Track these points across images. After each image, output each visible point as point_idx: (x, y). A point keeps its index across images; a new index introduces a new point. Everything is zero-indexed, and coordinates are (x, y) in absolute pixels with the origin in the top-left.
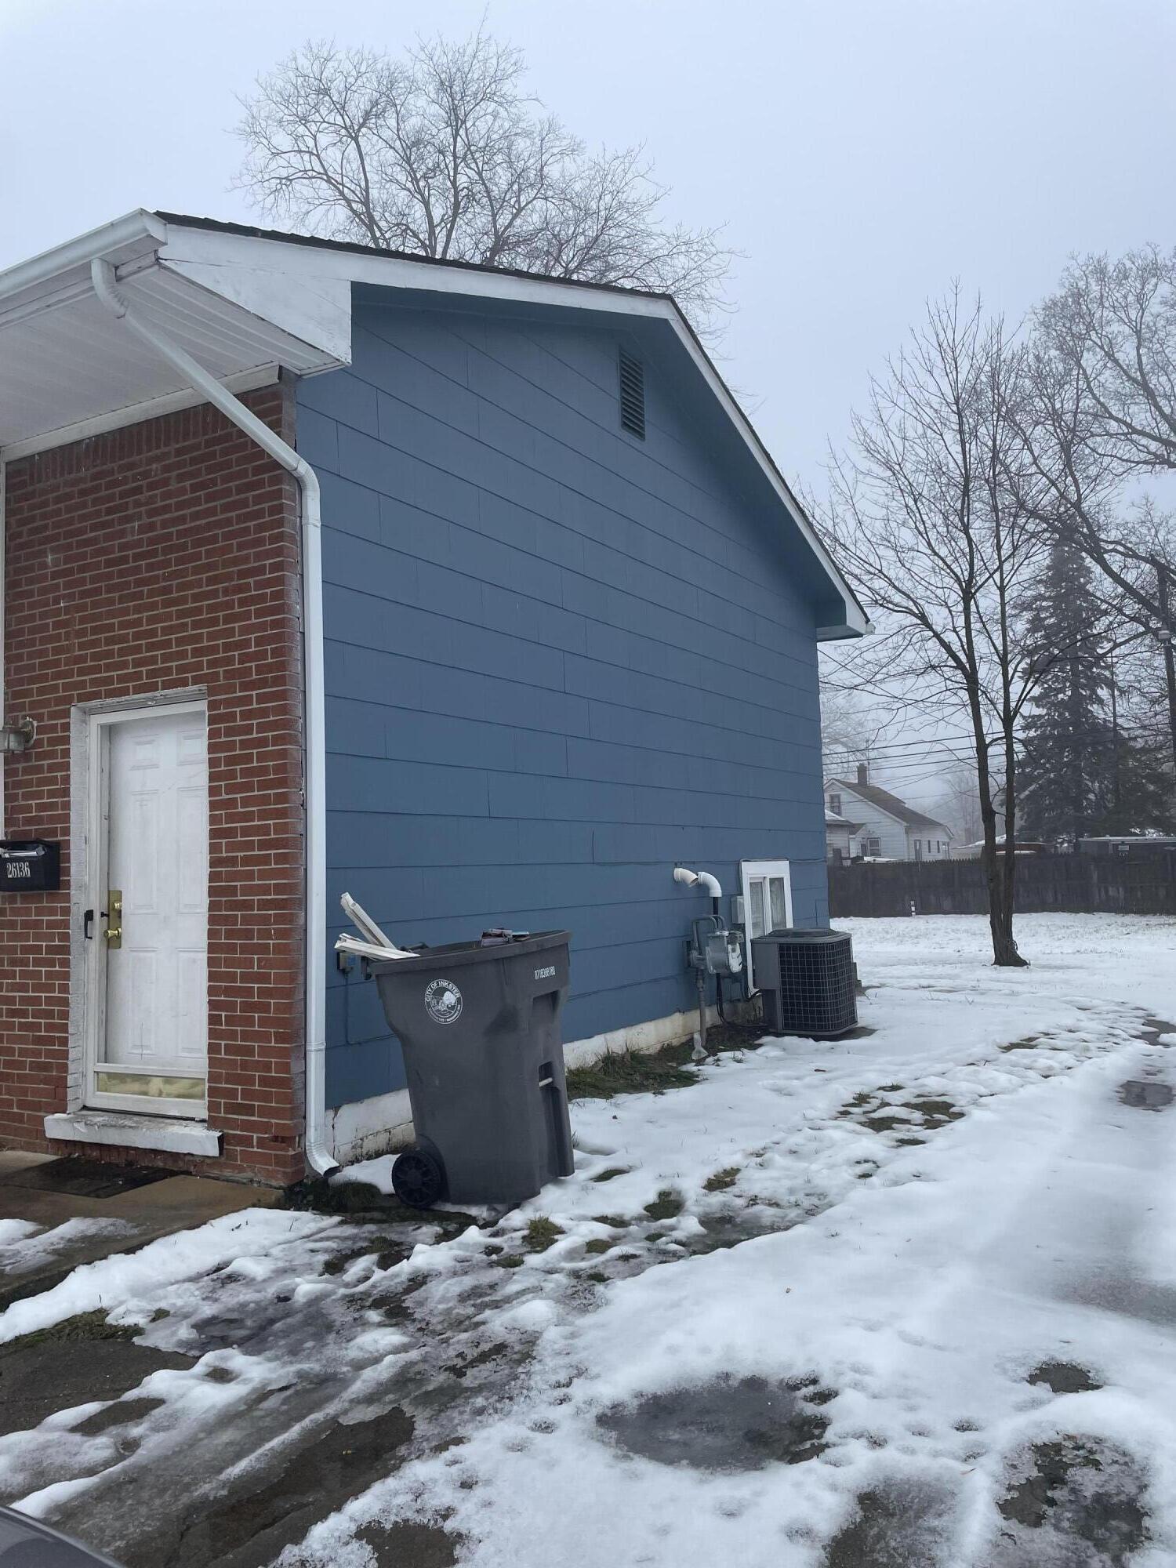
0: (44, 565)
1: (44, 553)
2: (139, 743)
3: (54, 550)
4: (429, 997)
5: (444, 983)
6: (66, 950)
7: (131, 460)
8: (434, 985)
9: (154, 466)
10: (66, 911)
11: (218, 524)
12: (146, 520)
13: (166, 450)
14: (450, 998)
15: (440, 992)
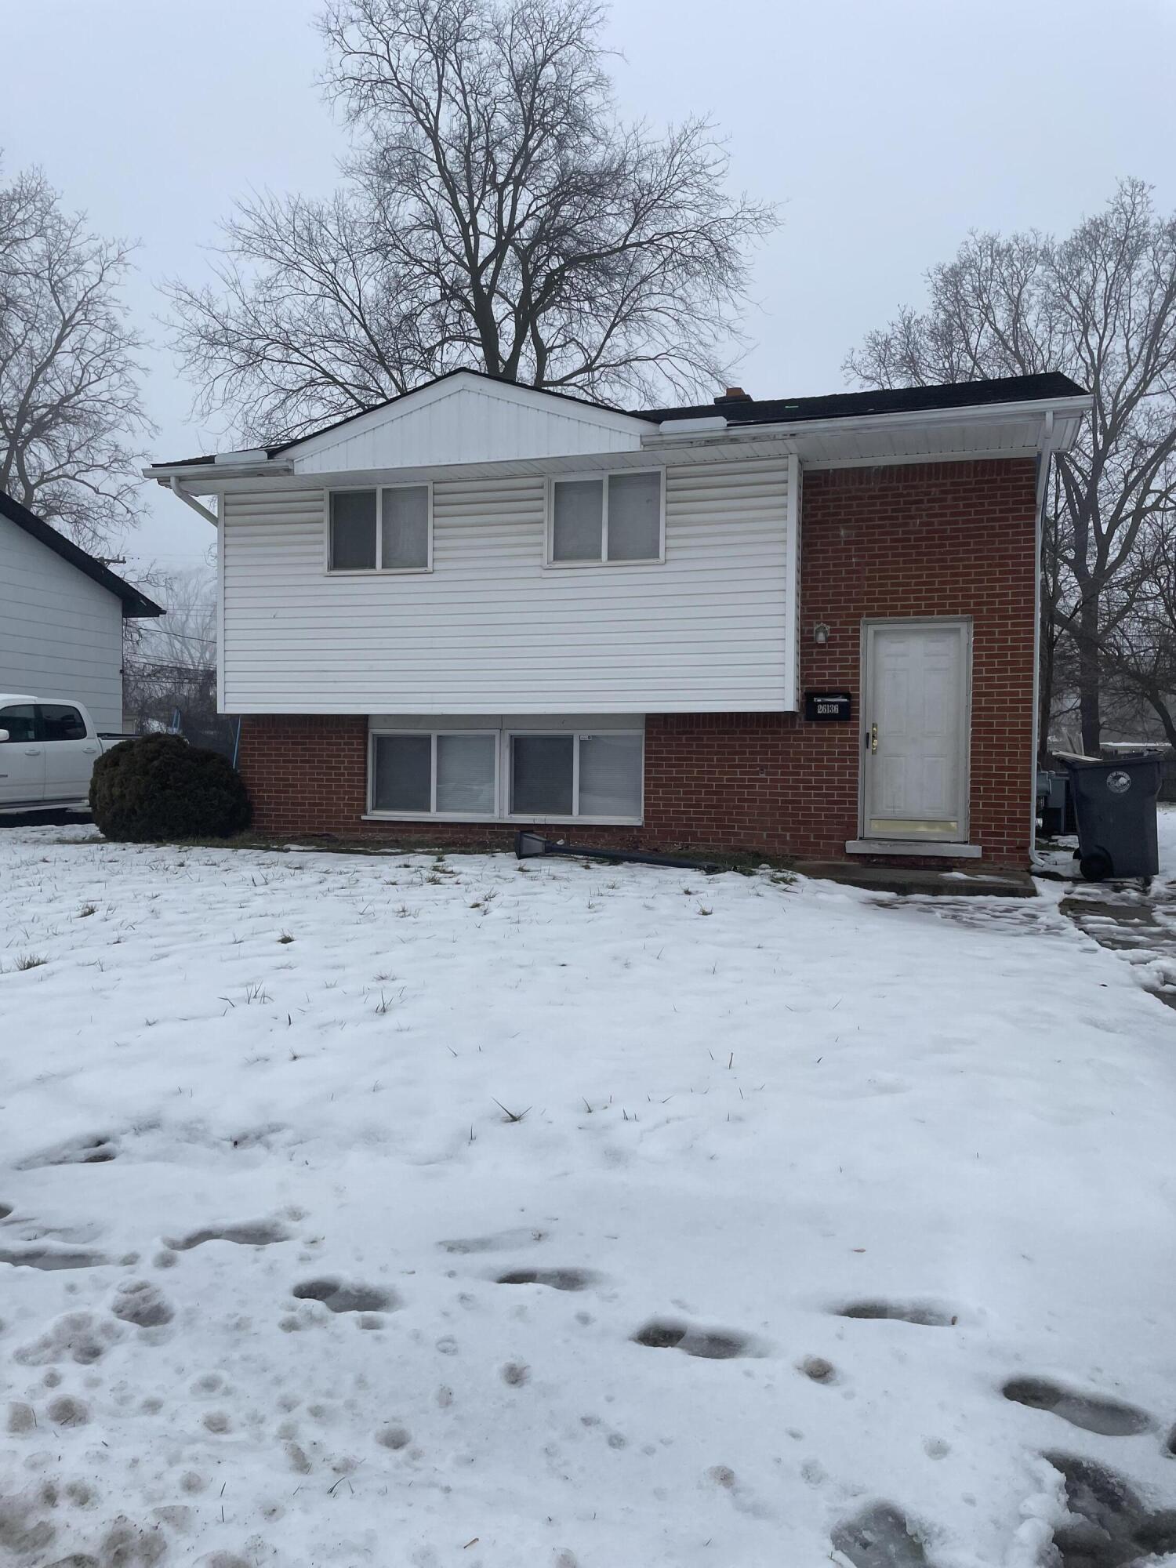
0: (839, 536)
1: (838, 528)
2: (892, 642)
3: (846, 528)
4: (1109, 779)
5: (1120, 773)
6: (857, 754)
7: (915, 483)
8: (1114, 774)
9: (934, 489)
10: (857, 733)
11: (984, 528)
12: (925, 519)
13: (945, 481)
14: (1123, 780)
15: (1118, 777)
